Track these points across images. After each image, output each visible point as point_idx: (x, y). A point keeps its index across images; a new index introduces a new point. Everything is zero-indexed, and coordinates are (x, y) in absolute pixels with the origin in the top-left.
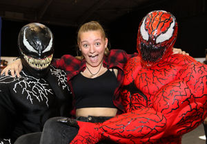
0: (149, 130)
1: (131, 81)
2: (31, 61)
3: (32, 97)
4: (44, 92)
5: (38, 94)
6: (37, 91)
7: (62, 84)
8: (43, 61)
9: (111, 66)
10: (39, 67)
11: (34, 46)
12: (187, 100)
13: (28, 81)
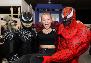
0: (68, 57)
1: (60, 33)
2: (25, 24)
3: (26, 38)
4: (30, 36)
5: (28, 37)
6: (28, 36)
7: (36, 34)
8: (29, 24)
9: (53, 28)
10: (28, 27)
11: (26, 19)
12: (80, 45)
13: (24, 32)
